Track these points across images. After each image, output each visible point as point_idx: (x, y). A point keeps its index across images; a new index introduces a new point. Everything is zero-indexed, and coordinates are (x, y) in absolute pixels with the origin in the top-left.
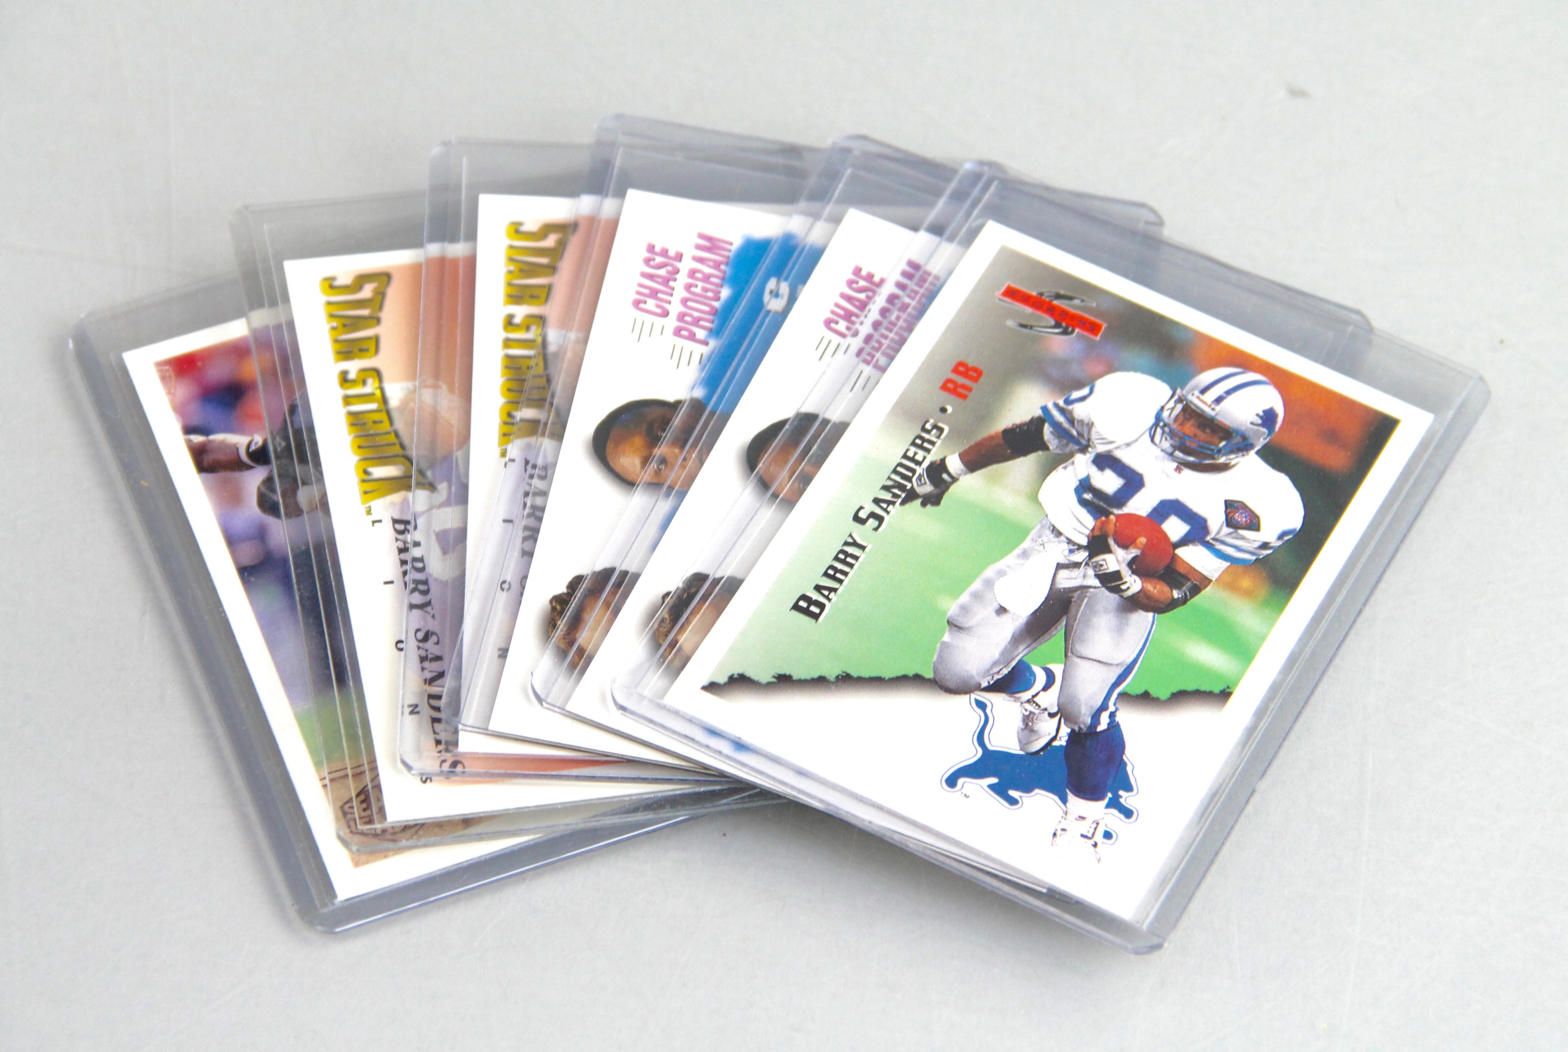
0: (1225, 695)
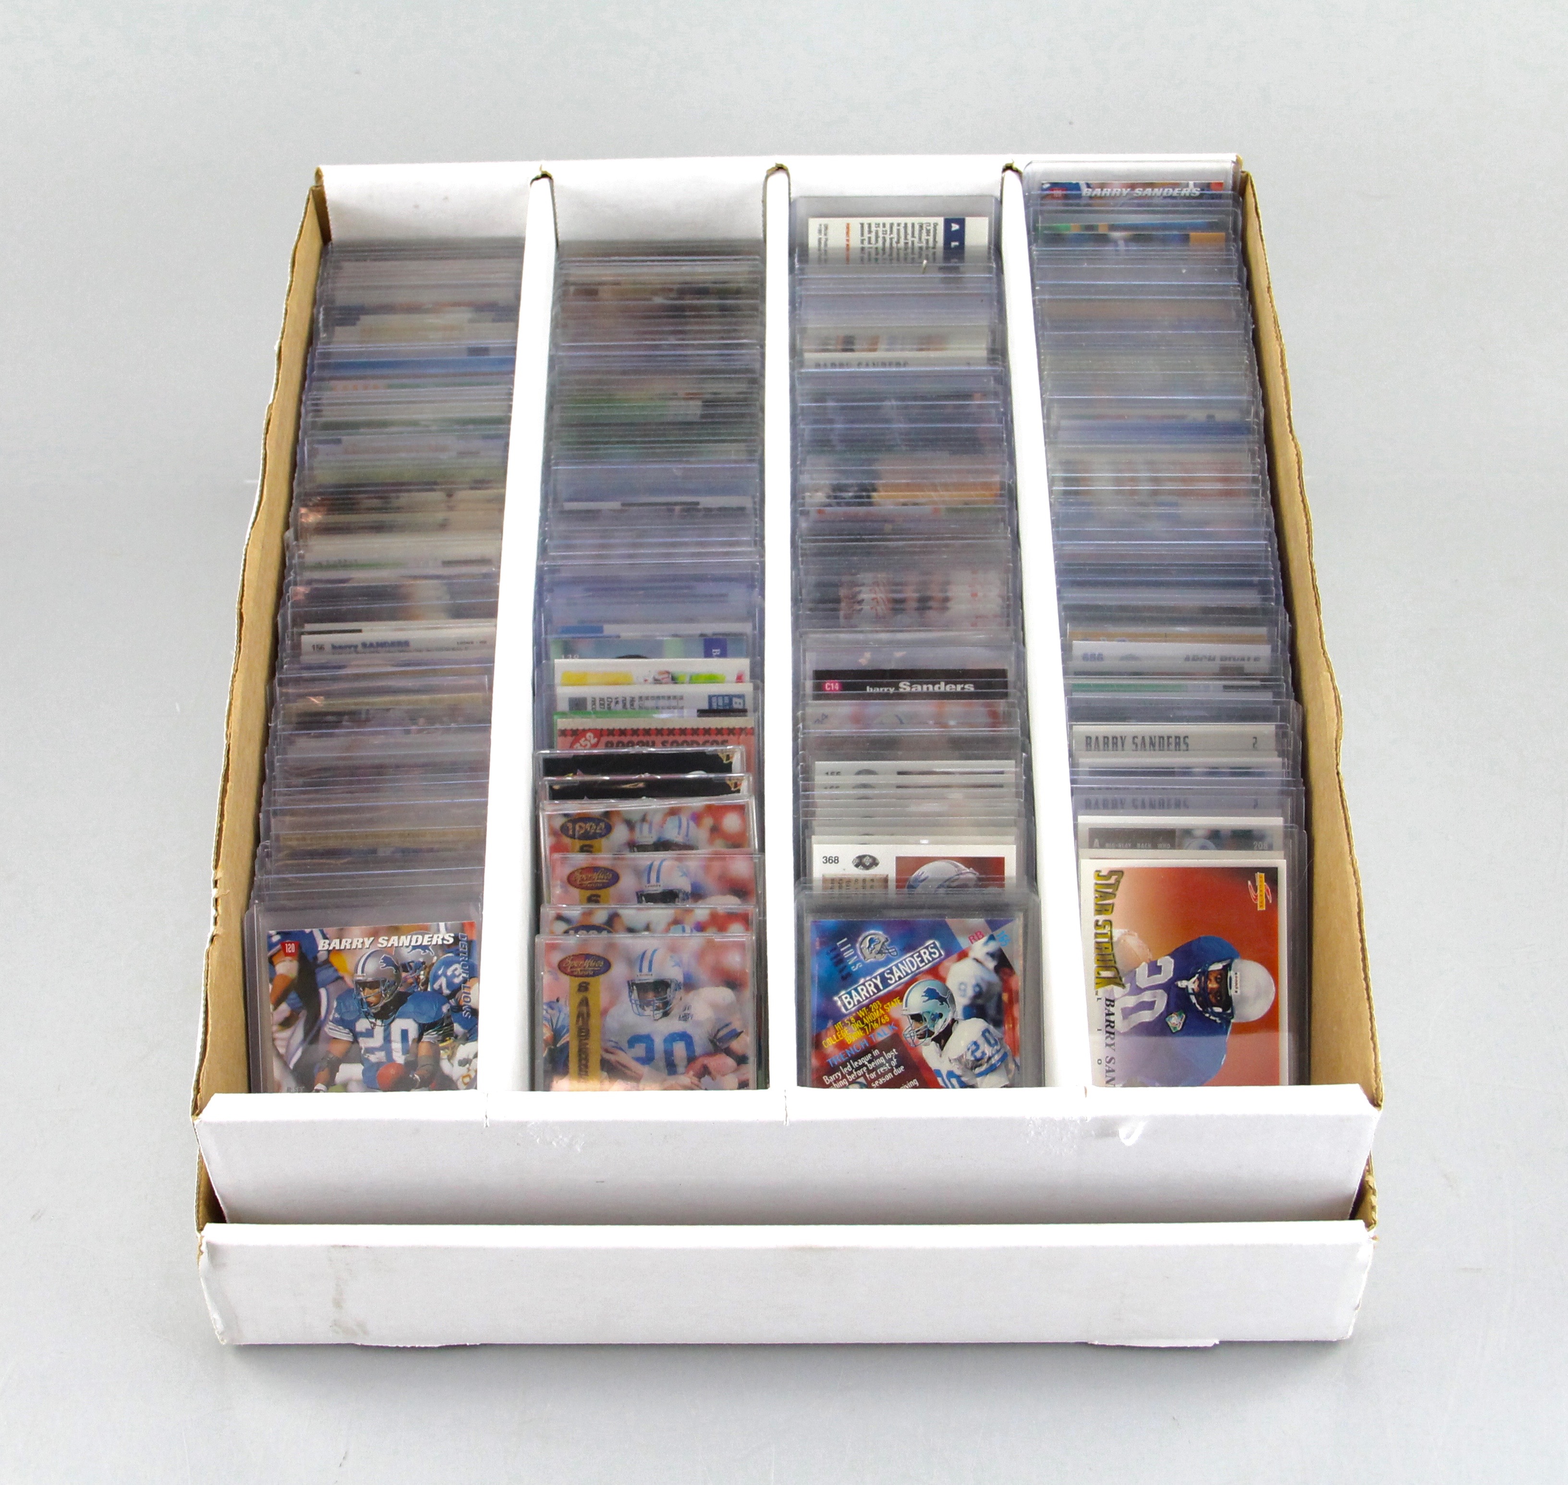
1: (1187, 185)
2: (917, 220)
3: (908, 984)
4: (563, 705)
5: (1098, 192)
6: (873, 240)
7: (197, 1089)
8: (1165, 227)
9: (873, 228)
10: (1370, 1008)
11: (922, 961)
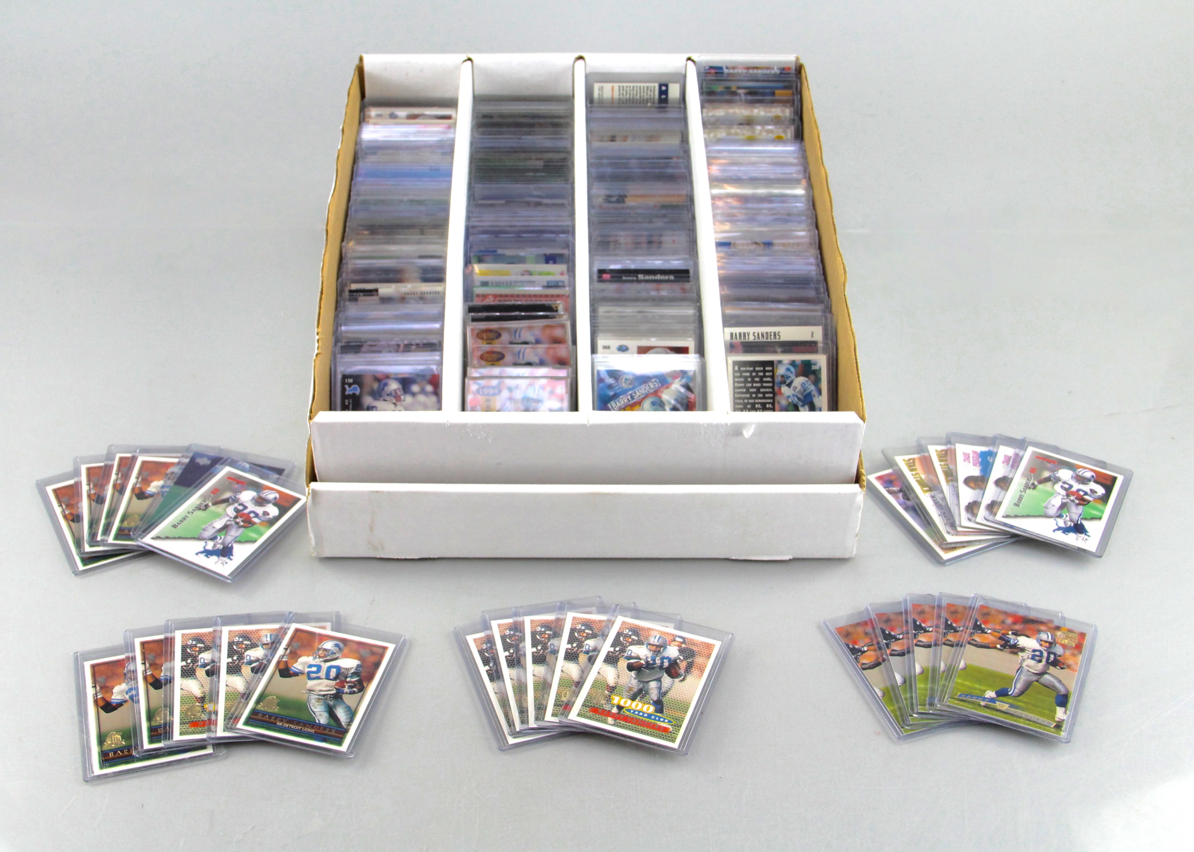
0: (1100, 518)
1: (773, 69)
2: (645, 85)
3: (644, 398)
4: (477, 283)
5: (731, 71)
6: (625, 94)
7: (311, 412)
8: (763, 88)
9: (625, 88)
10: (860, 385)
11: (650, 388)
